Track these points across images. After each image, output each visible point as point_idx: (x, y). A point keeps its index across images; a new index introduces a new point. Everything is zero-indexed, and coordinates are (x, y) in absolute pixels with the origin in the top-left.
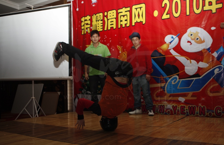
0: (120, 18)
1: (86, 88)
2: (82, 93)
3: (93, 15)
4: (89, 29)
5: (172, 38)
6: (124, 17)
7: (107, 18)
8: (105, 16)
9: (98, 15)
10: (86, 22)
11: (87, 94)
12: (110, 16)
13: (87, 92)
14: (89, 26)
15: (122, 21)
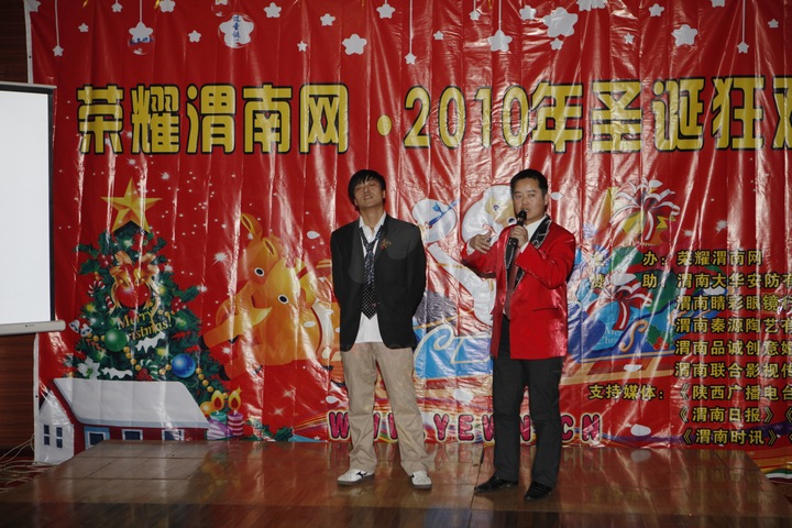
0: (254, 118)
1: (102, 354)
2: (78, 375)
3: (137, 89)
4: (116, 137)
6: (268, 117)
7: (198, 109)
8: (191, 101)
9: (157, 91)
10: (104, 109)
11: (103, 377)
12: (211, 104)
13: (106, 371)
14: (116, 126)
15: (260, 130)
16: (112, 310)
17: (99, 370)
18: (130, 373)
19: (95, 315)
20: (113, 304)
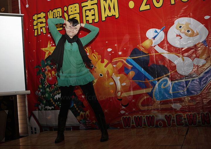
0: (86, 12)
1: (45, 102)
2: (39, 110)
3: (49, 12)
4: (44, 29)
5: (156, 32)
6: (90, 11)
7: (68, 14)
8: (65, 12)
9: (55, 11)
10: (40, 20)
11: (46, 109)
12: (72, 11)
13: (46, 107)
14: (44, 25)
15: (88, 16)
16: (46, 86)
17: (44, 107)
18: (53, 107)
19: (42, 88)
20: (46, 84)
